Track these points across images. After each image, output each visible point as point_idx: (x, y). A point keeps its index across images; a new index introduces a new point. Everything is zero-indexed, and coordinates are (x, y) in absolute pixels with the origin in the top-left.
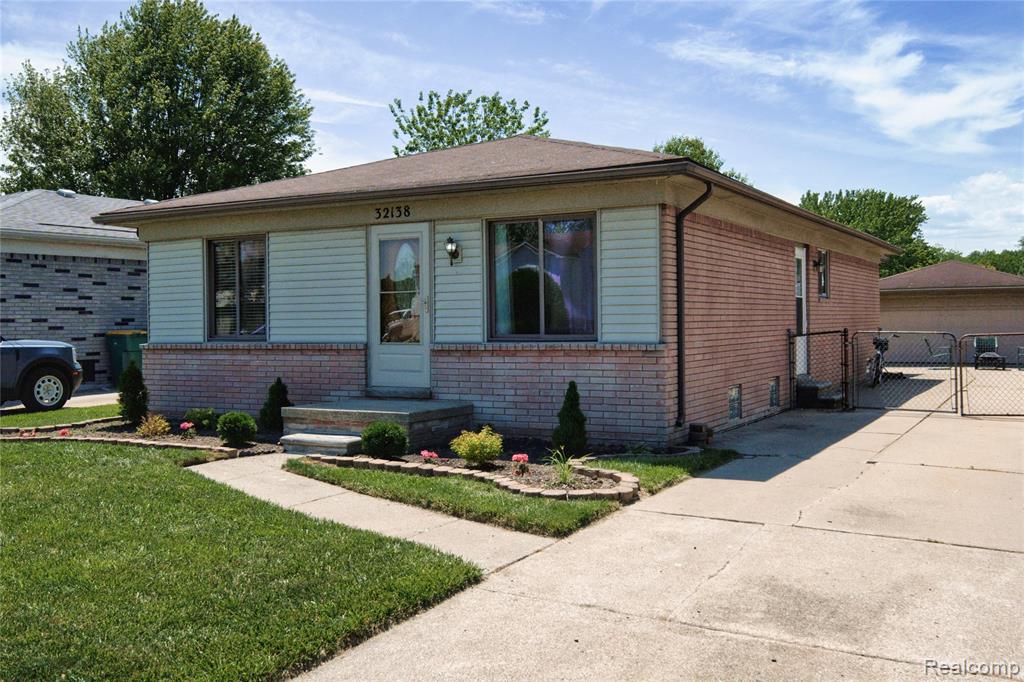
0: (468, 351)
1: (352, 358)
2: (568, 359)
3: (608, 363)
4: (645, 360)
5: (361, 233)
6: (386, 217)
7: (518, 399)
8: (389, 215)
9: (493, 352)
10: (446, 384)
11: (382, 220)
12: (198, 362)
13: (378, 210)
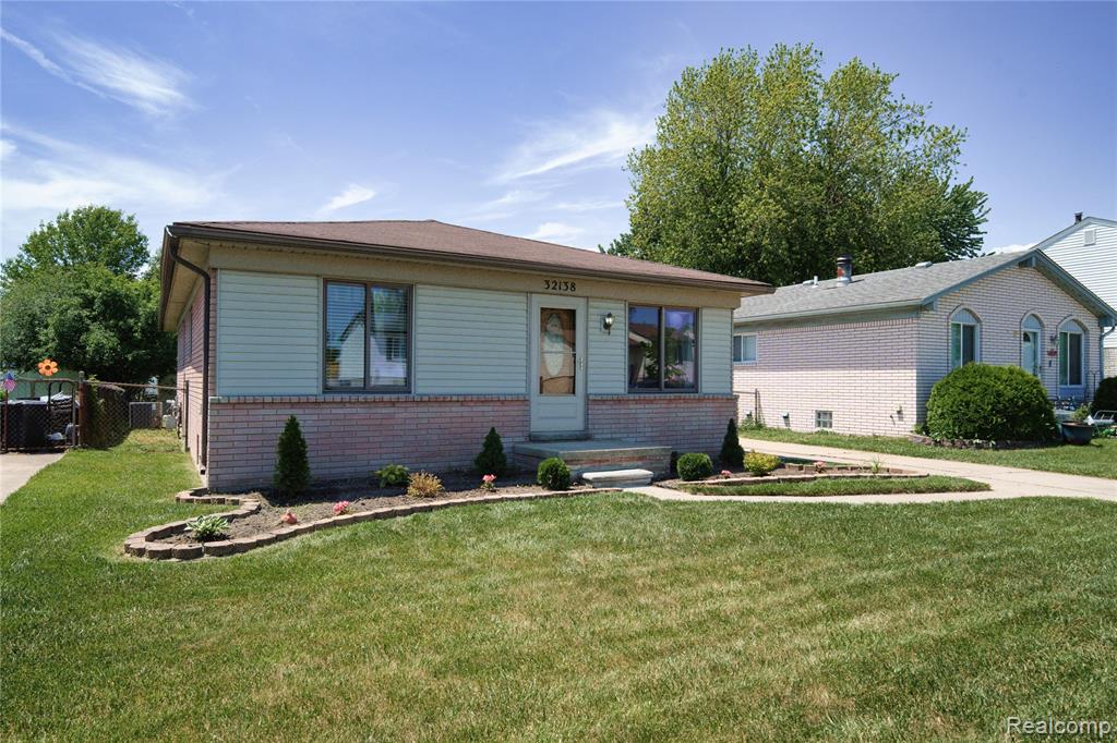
0: (618, 400)
1: (516, 408)
2: (686, 405)
3: (709, 407)
4: (728, 405)
5: (523, 298)
6: (554, 288)
7: (654, 434)
8: (557, 287)
9: (636, 401)
10: (601, 426)
11: (550, 290)
12: (315, 417)
13: (547, 282)
